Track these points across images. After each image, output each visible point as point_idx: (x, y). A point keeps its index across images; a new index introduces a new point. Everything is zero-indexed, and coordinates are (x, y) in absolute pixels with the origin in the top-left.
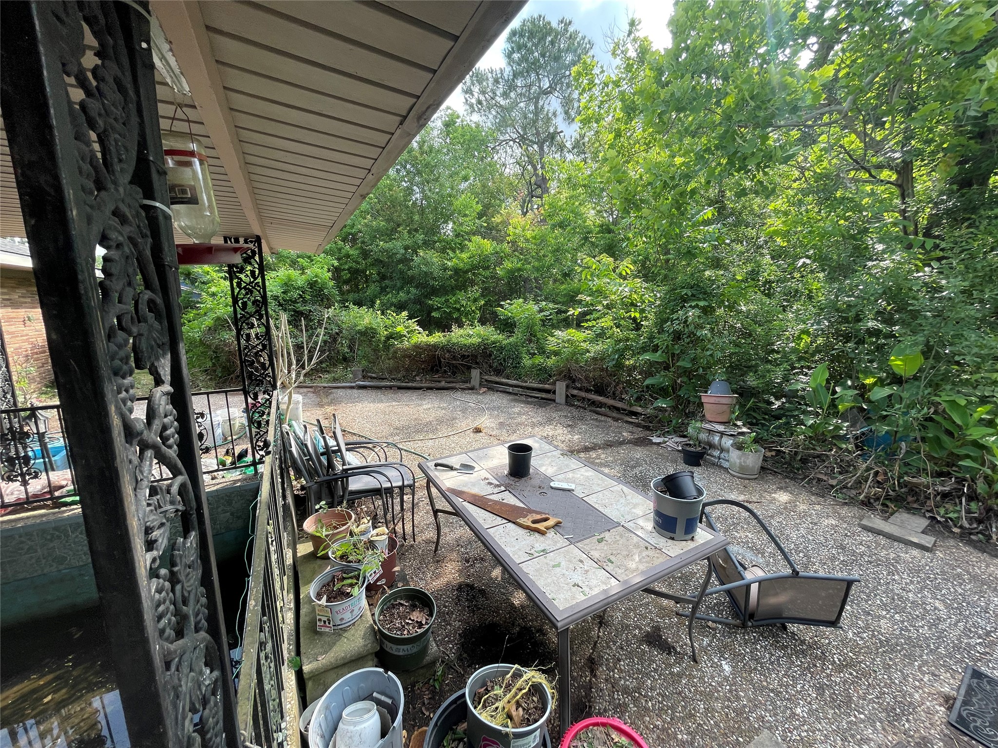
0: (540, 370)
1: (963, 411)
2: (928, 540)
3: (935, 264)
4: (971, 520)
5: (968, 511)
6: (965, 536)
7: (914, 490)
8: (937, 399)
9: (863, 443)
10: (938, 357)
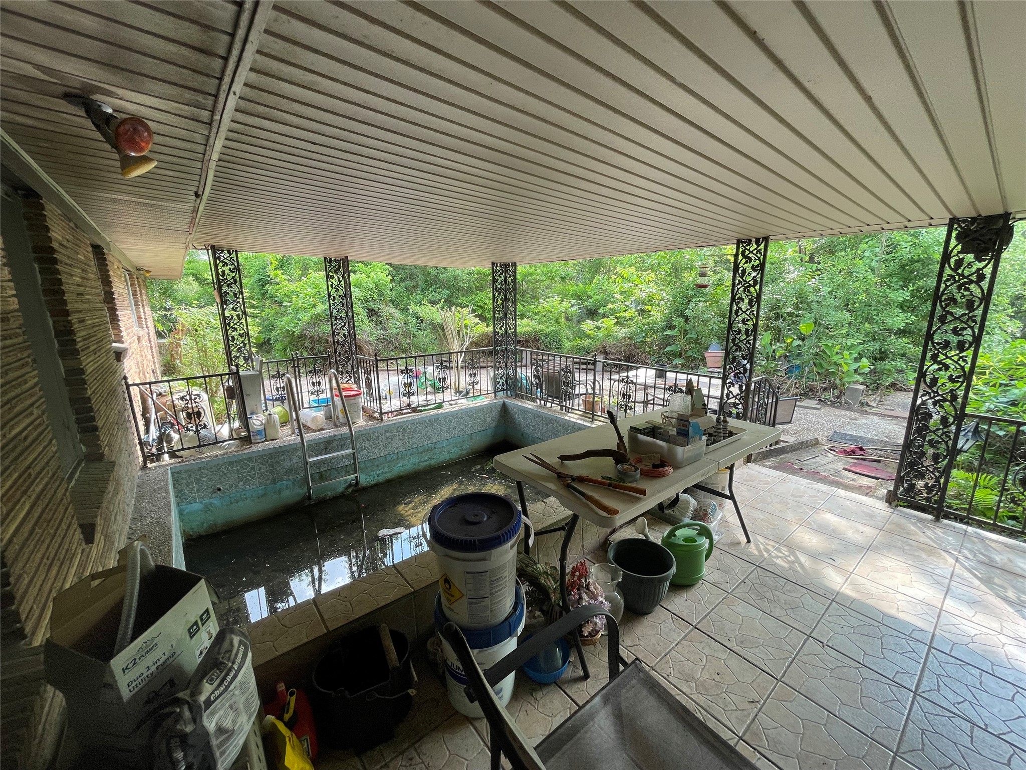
0: (579, 349)
1: (831, 348)
2: (819, 406)
3: (817, 277)
4: (834, 397)
5: (833, 393)
6: (833, 404)
7: (812, 389)
8: (820, 344)
9: (789, 371)
10: (820, 325)
